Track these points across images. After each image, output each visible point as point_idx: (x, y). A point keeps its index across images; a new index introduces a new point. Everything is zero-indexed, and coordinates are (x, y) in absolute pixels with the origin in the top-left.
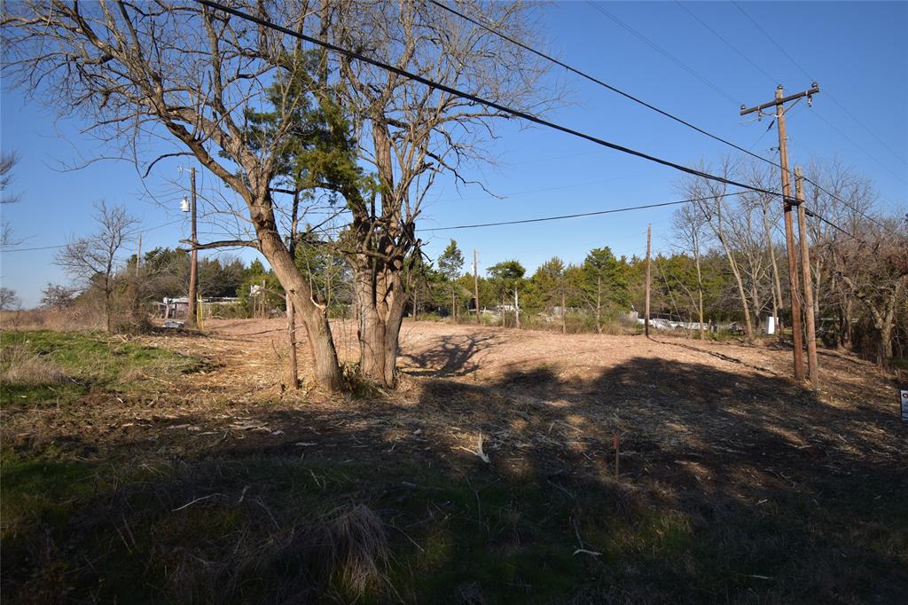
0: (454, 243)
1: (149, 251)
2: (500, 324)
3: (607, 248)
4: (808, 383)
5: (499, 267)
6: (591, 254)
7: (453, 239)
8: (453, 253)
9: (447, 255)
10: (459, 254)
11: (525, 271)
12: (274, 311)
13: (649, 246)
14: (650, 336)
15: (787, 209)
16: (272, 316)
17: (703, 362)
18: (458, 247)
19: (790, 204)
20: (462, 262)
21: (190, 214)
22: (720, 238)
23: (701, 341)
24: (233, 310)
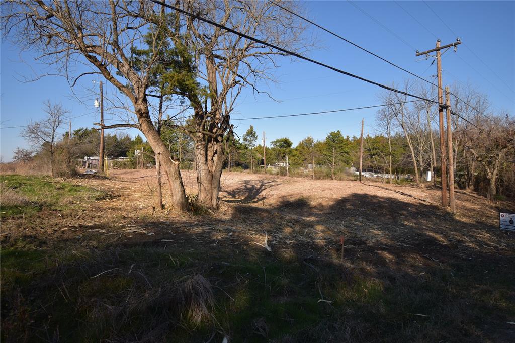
0: (252, 127)
1: (76, 130)
2: (278, 174)
3: (339, 131)
4: (449, 208)
5: (277, 141)
6: (329, 135)
7: (251, 125)
8: (251, 133)
9: (248, 134)
10: (255, 134)
11: (292, 144)
12: (148, 165)
14: (362, 181)
15: (441, 111)
16: (147, 168)
17: (391, 196)
18: (254, 130)
19: (442, 108)
20: (256, 138)
21: (100, 108)
22: (402, 126)
23: (390, 185)
24: (125, 164)
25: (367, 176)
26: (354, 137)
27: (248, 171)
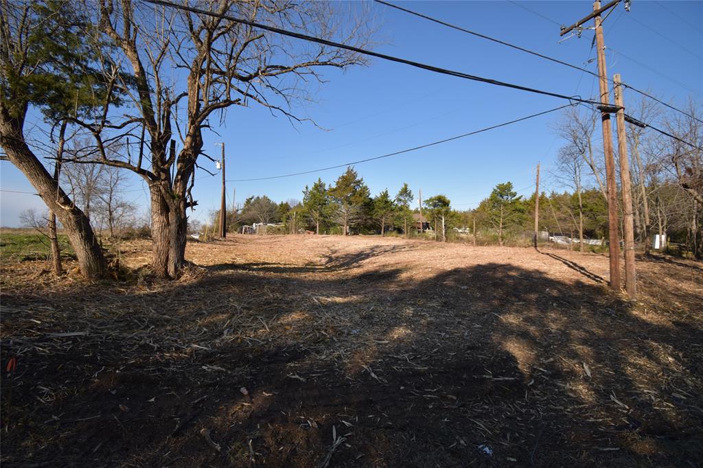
0: (406, 185)
1: (248, 198)
2: (433, 239)
3: (509, 183)
4: (624, 292)
5: (431, 199)
6: (496, 188)
7: (406, 183)
8: (405, 192)
9: (401, 194)
10: (410, 193)
11: (449, 202)
12: (299, 230)
13: (538, 179)
14: (538, 249)
15: (606, 118)
16: (299, 233)
18: (409, 188)
19: (607, 111)
20: (412, 198)
21: (222, 170)
22: (591, 166)
23: (580, 253)
24: (279, 230)
25: (559, 241)
26: (553, 194)
27: (402, 236)
